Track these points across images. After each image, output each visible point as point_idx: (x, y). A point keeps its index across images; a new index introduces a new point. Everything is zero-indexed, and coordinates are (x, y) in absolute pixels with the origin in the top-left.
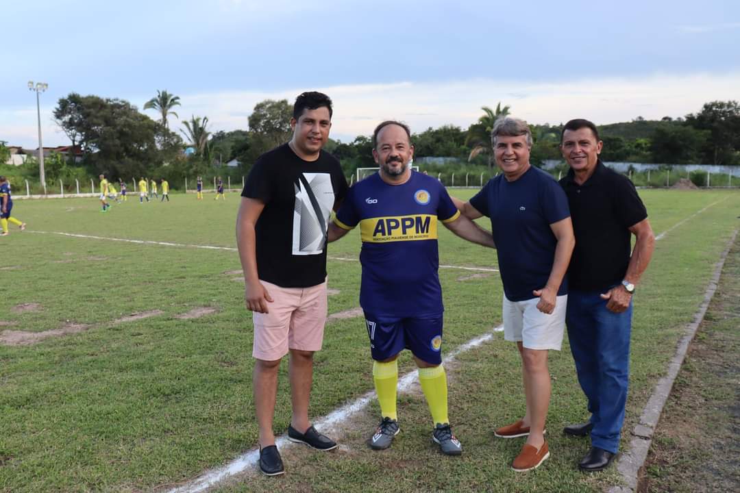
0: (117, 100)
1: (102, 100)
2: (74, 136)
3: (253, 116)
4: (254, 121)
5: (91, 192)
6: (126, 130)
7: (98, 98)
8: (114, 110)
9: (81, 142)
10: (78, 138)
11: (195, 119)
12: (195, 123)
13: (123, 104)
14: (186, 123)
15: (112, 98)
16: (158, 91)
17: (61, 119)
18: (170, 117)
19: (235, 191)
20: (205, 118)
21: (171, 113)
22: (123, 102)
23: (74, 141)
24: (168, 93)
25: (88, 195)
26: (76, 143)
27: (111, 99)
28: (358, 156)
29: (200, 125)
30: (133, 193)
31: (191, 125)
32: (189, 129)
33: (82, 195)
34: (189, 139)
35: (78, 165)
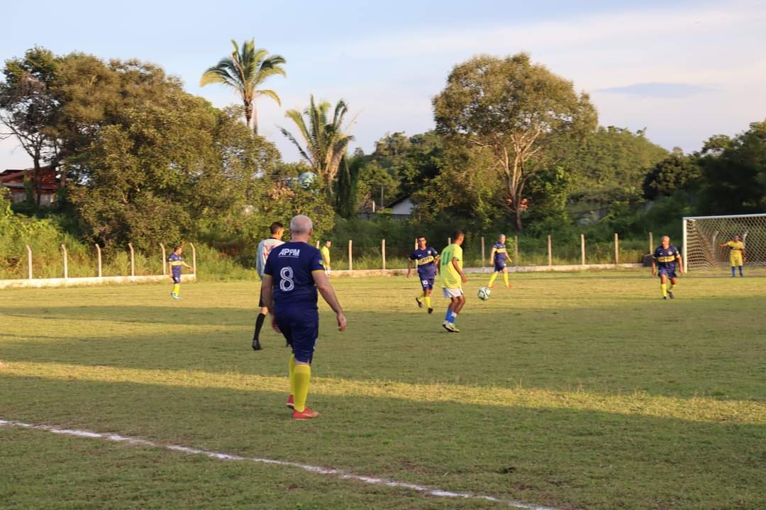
0: (135, 63)
1: (100, 64)
2: (38, 148)
3: (445, 95)
4: (447, 108)
5: (63, 276)
6: (150, 131)
7: (93, 60)
8: (128, 88)
9: (55, 162)
10: (47, 151)
11: (317, 105)
12: (317, 116)
13: (148, 73)
14: (296, 117)
15: (124, 59)
16: (234, 43)
17: (11, 110)
18: (258, 104)
19: (396, 274)
20: (341, 104)
21: (262, 92)
22: (148, 68)
23: (37, 158)
24: (257, 48)
25: (54, 282)
26: (42, 164)
27: (122, 63)
28: (704, 186)
29: (330, 119)
30: (161, 277)
31: (307, 120)
32: (303, 128)
33: (39, 283)
34: (303, 153)
35: (42, 213)
